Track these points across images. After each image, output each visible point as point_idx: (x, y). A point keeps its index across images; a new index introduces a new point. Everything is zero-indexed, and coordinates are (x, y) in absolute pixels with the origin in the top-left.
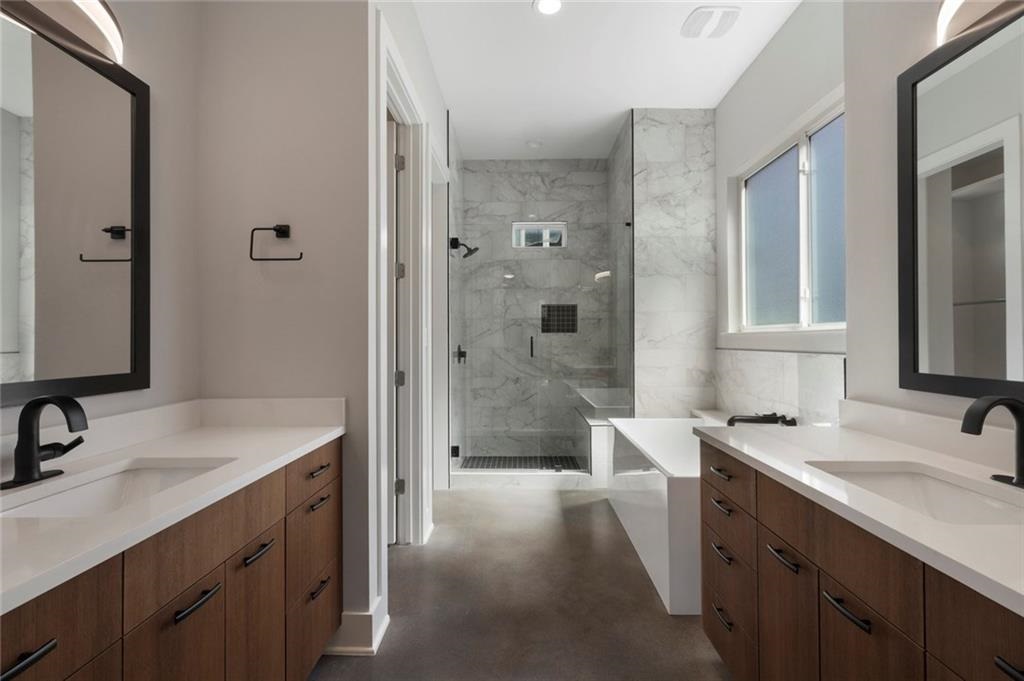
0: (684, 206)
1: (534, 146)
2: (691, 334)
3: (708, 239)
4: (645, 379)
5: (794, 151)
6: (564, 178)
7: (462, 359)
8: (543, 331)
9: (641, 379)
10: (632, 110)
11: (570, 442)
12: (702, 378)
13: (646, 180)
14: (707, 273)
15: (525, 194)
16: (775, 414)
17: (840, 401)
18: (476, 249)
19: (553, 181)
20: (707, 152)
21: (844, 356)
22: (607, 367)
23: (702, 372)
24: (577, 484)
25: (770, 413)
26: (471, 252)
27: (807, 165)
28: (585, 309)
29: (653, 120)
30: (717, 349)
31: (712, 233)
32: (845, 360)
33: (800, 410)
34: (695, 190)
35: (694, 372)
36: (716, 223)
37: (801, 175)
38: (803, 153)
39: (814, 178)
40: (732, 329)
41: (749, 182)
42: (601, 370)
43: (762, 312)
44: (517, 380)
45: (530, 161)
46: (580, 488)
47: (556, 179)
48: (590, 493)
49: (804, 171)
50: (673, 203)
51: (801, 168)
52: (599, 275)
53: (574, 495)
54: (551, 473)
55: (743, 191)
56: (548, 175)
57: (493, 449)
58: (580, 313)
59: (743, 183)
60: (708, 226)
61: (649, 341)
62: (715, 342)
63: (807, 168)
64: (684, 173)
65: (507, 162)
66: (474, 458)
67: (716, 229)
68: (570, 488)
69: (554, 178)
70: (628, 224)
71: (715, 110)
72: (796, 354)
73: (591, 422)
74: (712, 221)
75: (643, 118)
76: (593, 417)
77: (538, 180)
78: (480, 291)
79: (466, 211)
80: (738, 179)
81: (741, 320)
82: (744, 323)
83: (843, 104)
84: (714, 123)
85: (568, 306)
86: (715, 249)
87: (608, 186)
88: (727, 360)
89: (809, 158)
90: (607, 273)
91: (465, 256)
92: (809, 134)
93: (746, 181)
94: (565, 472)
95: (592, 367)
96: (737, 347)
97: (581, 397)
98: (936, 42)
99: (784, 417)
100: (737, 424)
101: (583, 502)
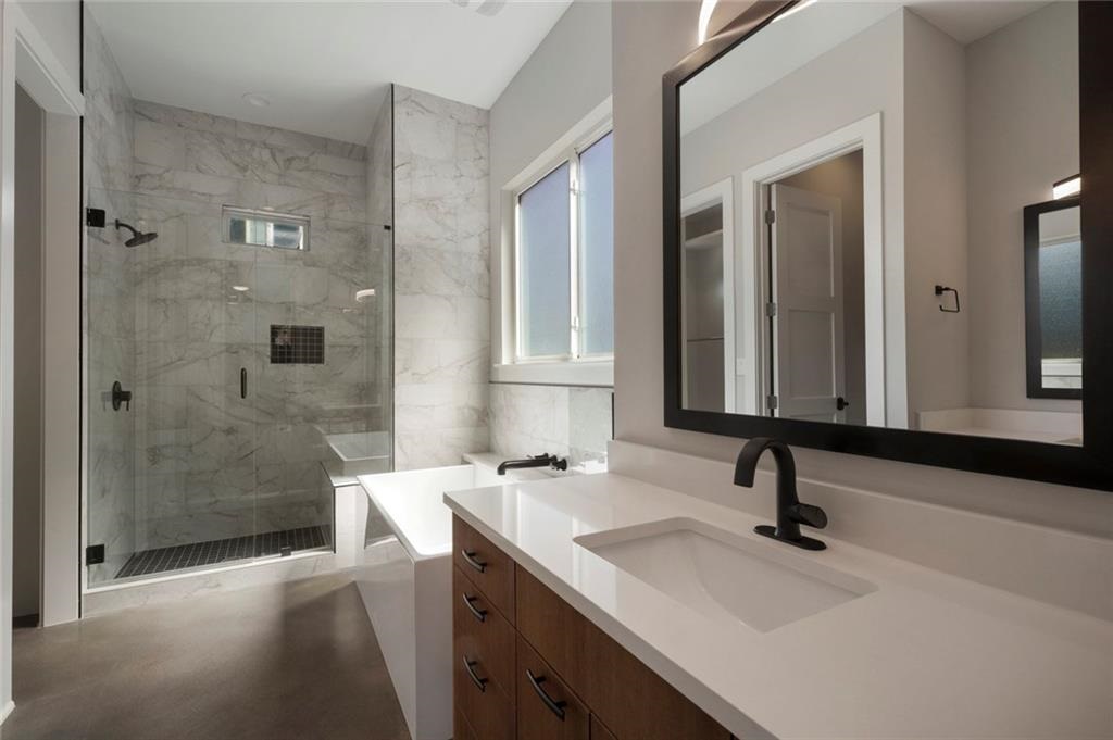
0: (455, 214)
1: (256, 103)
2: (461, 366)
3: (481, 256)
4: (406, 421)
5: (565, 167)
6: (307, 159)
7: (124, 403)
8: (273, 361)
9: (403, 421)
10: (393, 85)
11: (314, 508)
12: (475, 417)
13: (409, 174)
14: (481, 296)
15: (245, 169)
16: (546, 455)
17: (609, 442)
18: (152, 236)
19: (290, 160)
20: (481, 158)
21: (612, 390)
22: (365, 406)
23: (474, 409)
24: (314, 570)
25: (542, 454)
26: (139, 238)
27: (577, 183)
28: (336, 332)
29: (418, 104)
30: (491, 382)
31: (486, 252)
32: (613, 395)
33: (571, 450)
34: (467, 199)
35: (466, 410)
36: (490, 240)
37: (571, 194)
38: (573, 169)
39: (583, 199)
40: (505, 360)
41: (524, 198)
42: (356, 411)
43: (536, 341)
44: (230, 431)
45: (253, 125)
46: (318, 573)
47: (293, 158)
48: (334, 577)
49: (574, 190)
50: (442, 209)
51: (571, 186)
52: (361, 294)
53: (308, 585)
54: (274, 560)
55: (517, 207)
56: (281, 151)
57: (188, 534)
58: (328, 339)
59: (517, 199)
60: (481, 242)
61: (413, 374)
62: (488, 375)
63: (577, 187)
64: (456, 177)
65: (215, 118)
66: (150, 553)
67: (490, 247)
68: (303, 576)
69: (290, 156)
70: (387, 228)
71: (489, 111)
72: (567, 388)
73: (336, 482)
74: (485, 237)
75: (405, 100)
76: (341, 474)
77: (266, 155)
78: (164, 300)
79: (139, 178)
80: (512, 193)
81: (515, 352)
82: (518, 353)
83: (611, 120)
84: (487, 126)
85: (312, 329)
86: (489, 269)
87: (365, 180)
88: (500, 395)
89: (578, 176)
90: (371, 292)
91: (129, 244)
92: (580, 151)
93: (520, 196)
94: (296, 555)
95: (346, 407)
96: (512, 380)
97: (330, 448)
98: (697, 40)
99: (555, 458)
100: (508, 471)
101: (318, 593)
